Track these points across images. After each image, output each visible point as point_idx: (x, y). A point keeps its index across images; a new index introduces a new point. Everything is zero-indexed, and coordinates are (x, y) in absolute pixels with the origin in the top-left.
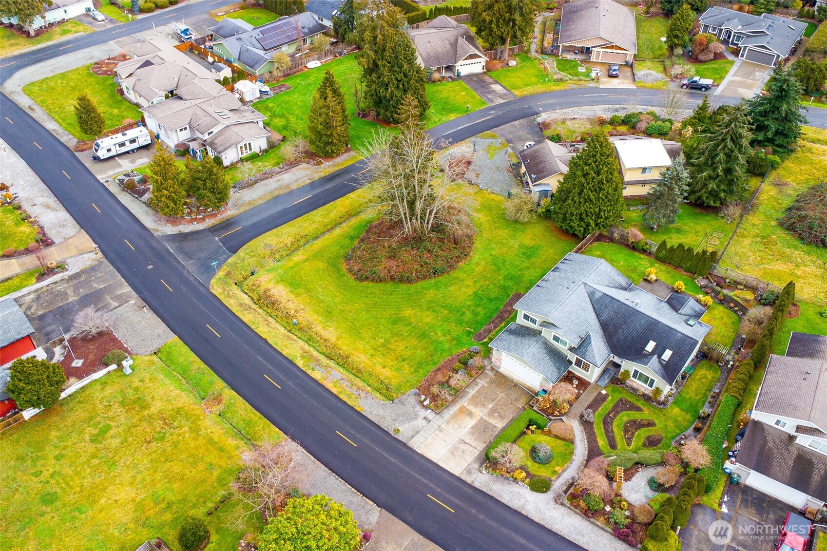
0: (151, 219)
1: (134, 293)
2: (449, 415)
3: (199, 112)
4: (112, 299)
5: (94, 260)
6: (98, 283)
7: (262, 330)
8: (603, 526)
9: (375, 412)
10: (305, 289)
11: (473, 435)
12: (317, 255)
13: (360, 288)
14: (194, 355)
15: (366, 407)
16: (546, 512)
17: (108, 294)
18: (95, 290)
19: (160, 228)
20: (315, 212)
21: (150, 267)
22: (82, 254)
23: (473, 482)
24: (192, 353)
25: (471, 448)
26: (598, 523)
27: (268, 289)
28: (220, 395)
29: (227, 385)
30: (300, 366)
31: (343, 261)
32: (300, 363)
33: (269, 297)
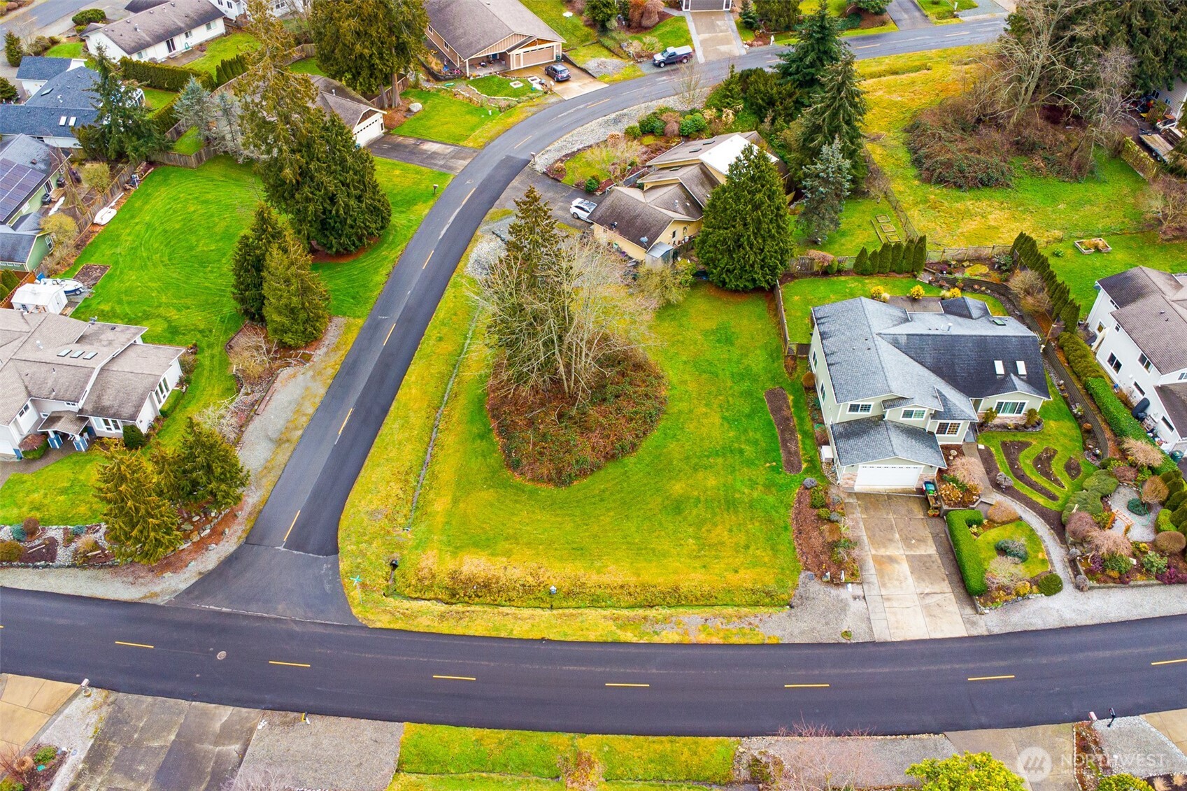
0: (120, 585)
1: (244, 710)
2: (874, 576)
3: (27, 369)
4: (216, 744)
5: (95, 708)
6: (156, 736)
7: (520, 630)
8: (1146, 582)
9: (796, 631)
10: (506, 539)
11: (924, 580)
12: (464, 485)
13: (580, 495)
14: (470, 730)
15: (778, 633)
16: (1086, 607)
17: (201, 741)
18: (166, 750)
19: (157, 589)
20: (384, 430)
21: (221, 655)
22: (58, 712)
23: (988, 630)
24: (462, 729)
25: (940, 596)
26: (1140, 583)
27: (455, 572)
28: (580, 754)
29: (572, 735)
30: (635, 640)
31: (509, 473)
32: (629, 636)
33: (470, 580)
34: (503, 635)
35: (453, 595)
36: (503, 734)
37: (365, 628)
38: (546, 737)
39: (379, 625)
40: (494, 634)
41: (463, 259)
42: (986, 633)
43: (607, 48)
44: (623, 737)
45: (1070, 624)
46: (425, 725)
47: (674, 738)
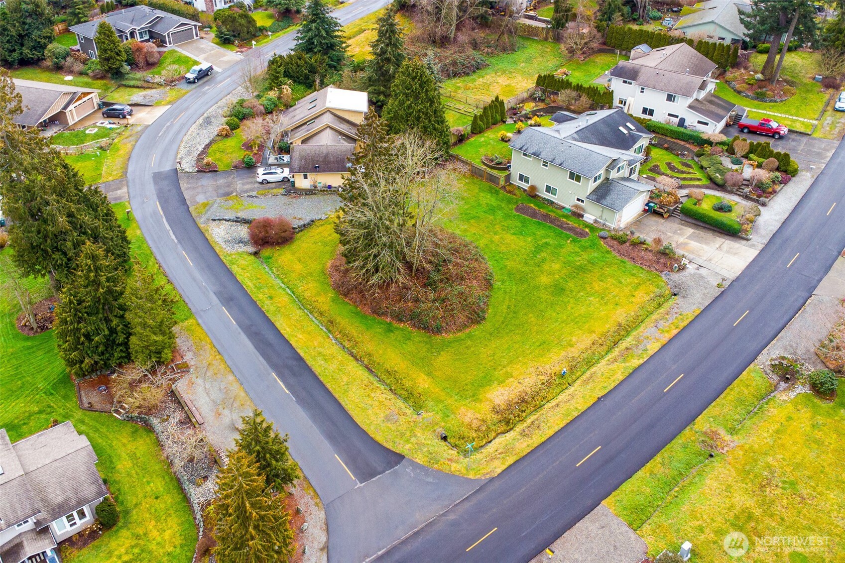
2: (690, 255)
7: (580, 404)
8: (780, 187)
10: (495, 369)
11: (710, 243)
12: (421, 363)
13: (500, 319)
15: (694, 307)
16: (777, 211)
23: (762, 244)
25: (725, 245)
26: (779, 189)
27: (494, 408)
28: (706, 433)
29: (688, 427)
30: (641, 361)
31: (439, 337)
32: (636, 362)
33: (509, 406)
34: (576, 414)
35: (508, 423)
36: (658, 458)
37: (492, 480)
38: (679, 441)
39: (499, 471)
40: (570, 418)
41: (214, 245)
42: (764, 246)
43: (134, 87)
44: (710, 407)
45: (783, 221)
46: (614, 494)
47: (731, 387)
